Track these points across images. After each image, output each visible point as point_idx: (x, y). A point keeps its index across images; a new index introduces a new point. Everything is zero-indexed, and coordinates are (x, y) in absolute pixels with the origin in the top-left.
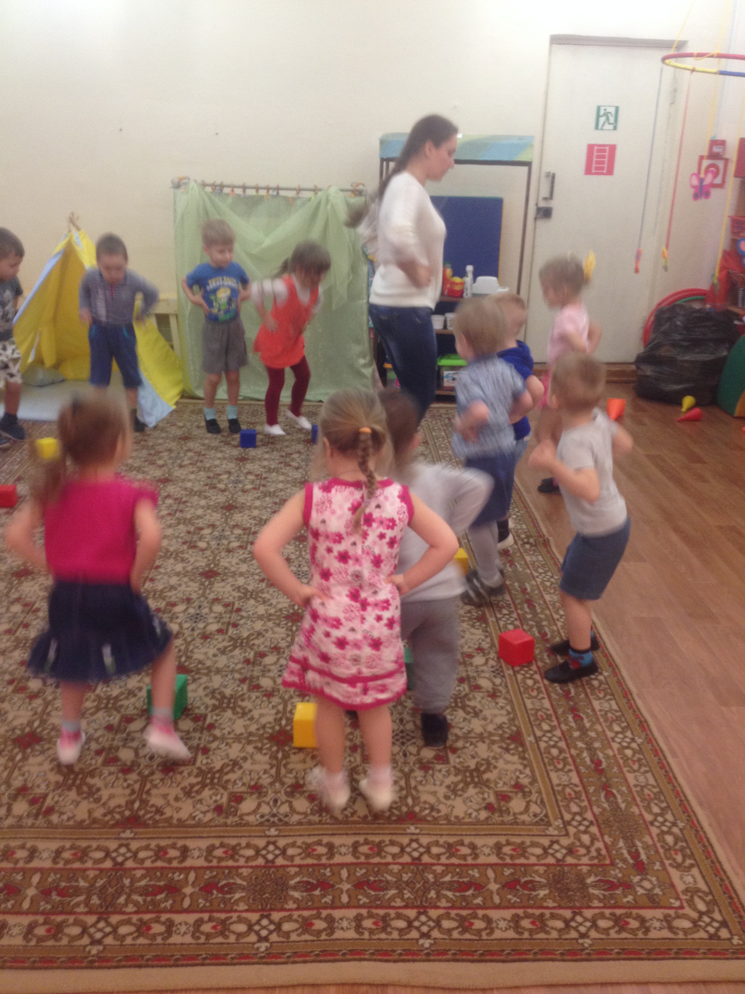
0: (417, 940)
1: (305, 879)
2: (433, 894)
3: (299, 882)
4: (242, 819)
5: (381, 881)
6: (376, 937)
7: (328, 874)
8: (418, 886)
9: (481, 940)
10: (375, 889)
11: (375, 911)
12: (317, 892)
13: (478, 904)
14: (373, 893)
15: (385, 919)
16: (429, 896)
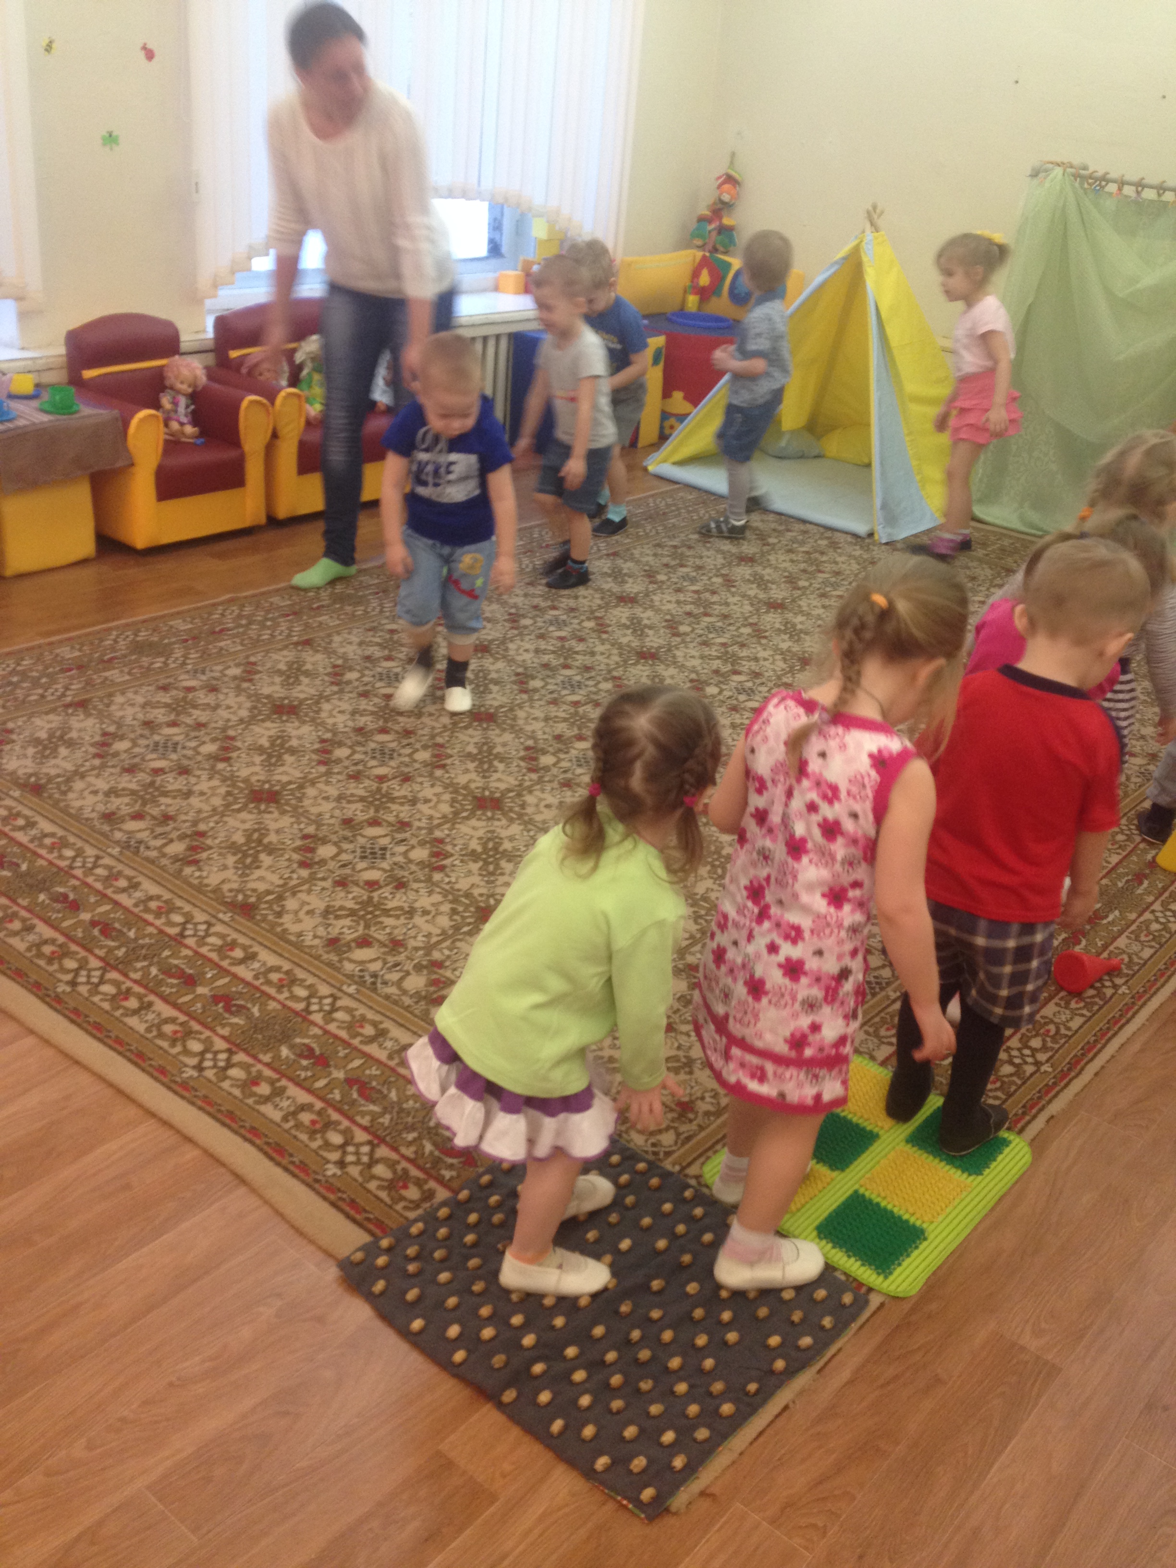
0: (328, 1162)
1: (314, 1045)
2: (411, 1136)
3: (304, 1044)
4: (340, 961)
5: (380, 1092)
6: (298, 1134)
7: (341, 1054)
8: (410, 1119)
9: (390, 1207)
10: (361, 1094)
11: (330, 1111)
12: (305, 1062)
13: (443, 1177)
14: (355, 1095)
15: (329, 1125)
16: (404, 1136)
